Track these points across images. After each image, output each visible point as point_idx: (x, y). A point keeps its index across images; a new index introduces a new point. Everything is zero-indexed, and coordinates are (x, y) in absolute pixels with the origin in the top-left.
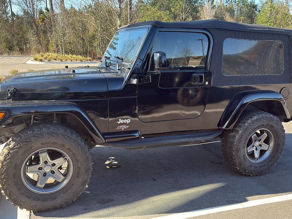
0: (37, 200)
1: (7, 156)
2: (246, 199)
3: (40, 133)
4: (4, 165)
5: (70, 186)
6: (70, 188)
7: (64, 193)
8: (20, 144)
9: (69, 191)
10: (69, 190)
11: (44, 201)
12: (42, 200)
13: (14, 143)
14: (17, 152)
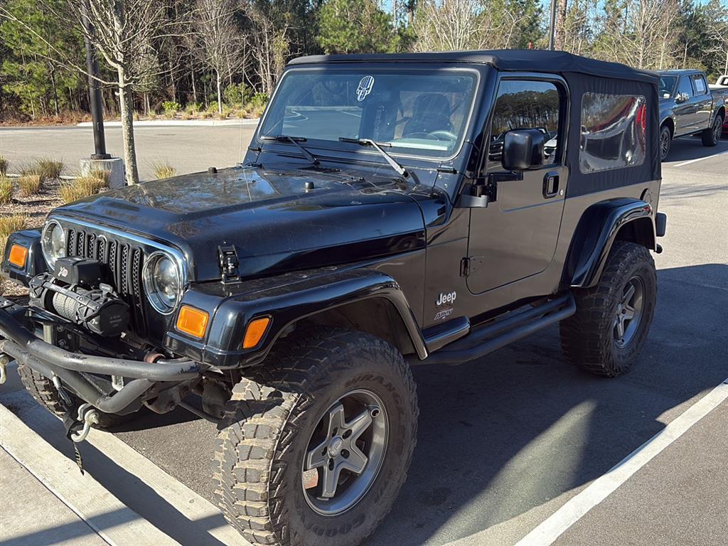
0: (334, 535)
1: (285, 433)
2: (658, 422)
3: (342, 356)
4: (279, 461)
5: (387, 480)
6: (386, 484)
7: (376, 501)
8: (310, 396)
9: (385, 491)
10: (384, 489)
11: (345, 531)
12: (342, 531)
13: (296, 395)
14: (304, 418)
